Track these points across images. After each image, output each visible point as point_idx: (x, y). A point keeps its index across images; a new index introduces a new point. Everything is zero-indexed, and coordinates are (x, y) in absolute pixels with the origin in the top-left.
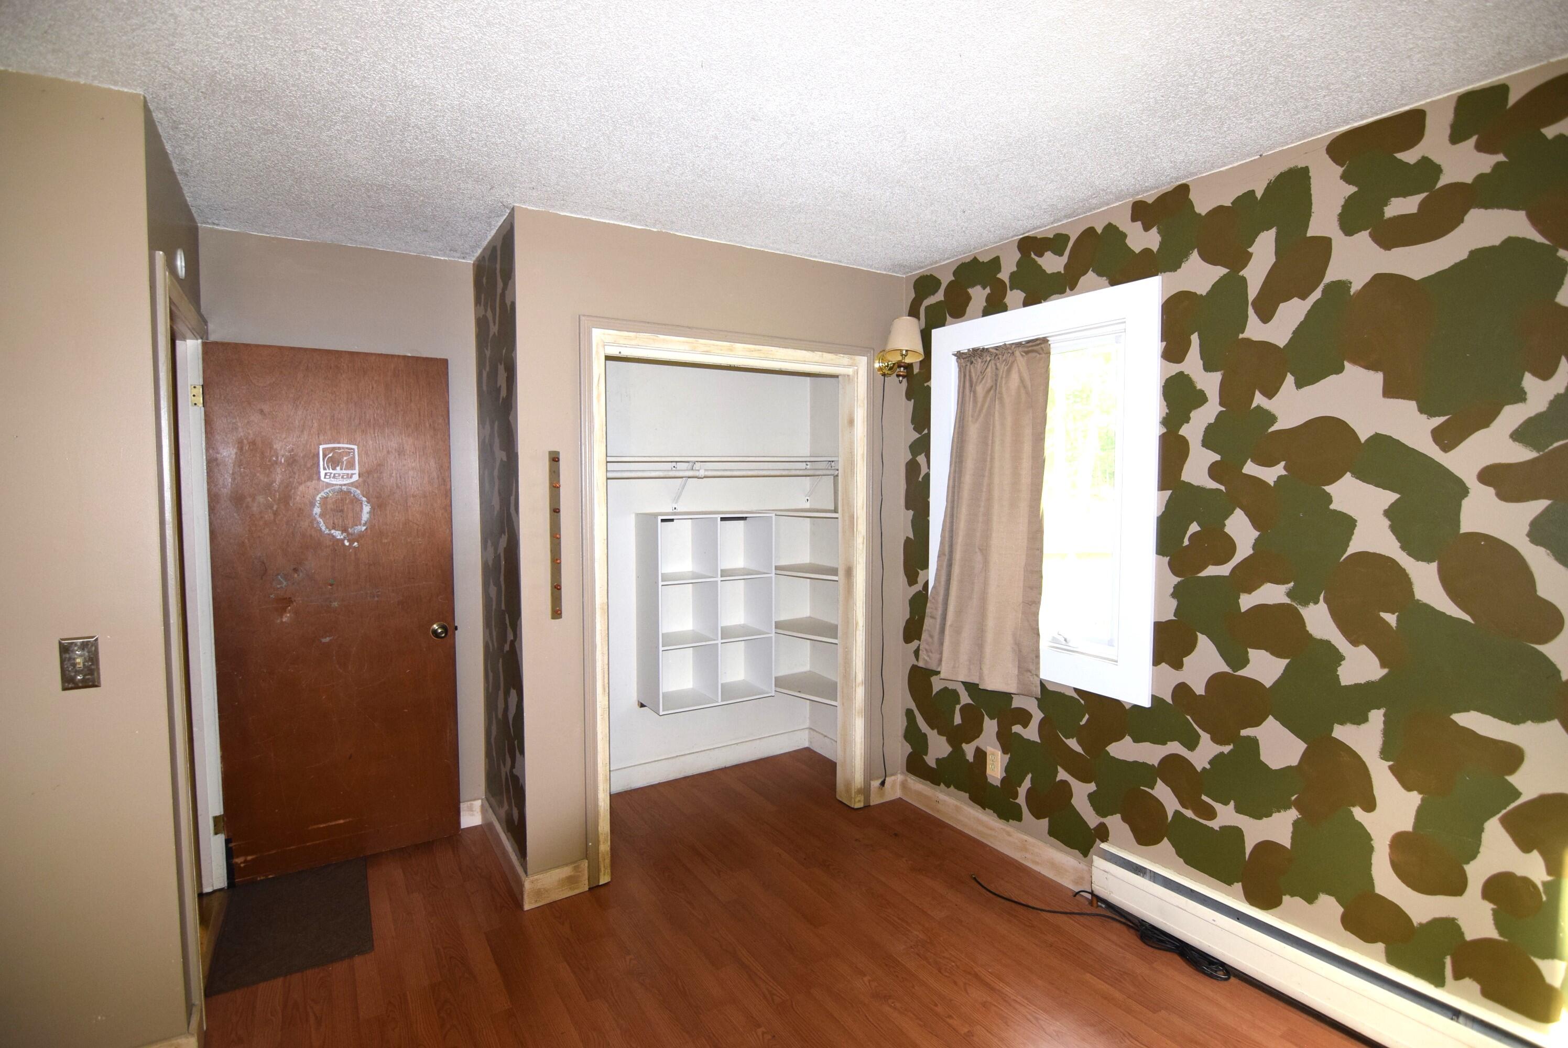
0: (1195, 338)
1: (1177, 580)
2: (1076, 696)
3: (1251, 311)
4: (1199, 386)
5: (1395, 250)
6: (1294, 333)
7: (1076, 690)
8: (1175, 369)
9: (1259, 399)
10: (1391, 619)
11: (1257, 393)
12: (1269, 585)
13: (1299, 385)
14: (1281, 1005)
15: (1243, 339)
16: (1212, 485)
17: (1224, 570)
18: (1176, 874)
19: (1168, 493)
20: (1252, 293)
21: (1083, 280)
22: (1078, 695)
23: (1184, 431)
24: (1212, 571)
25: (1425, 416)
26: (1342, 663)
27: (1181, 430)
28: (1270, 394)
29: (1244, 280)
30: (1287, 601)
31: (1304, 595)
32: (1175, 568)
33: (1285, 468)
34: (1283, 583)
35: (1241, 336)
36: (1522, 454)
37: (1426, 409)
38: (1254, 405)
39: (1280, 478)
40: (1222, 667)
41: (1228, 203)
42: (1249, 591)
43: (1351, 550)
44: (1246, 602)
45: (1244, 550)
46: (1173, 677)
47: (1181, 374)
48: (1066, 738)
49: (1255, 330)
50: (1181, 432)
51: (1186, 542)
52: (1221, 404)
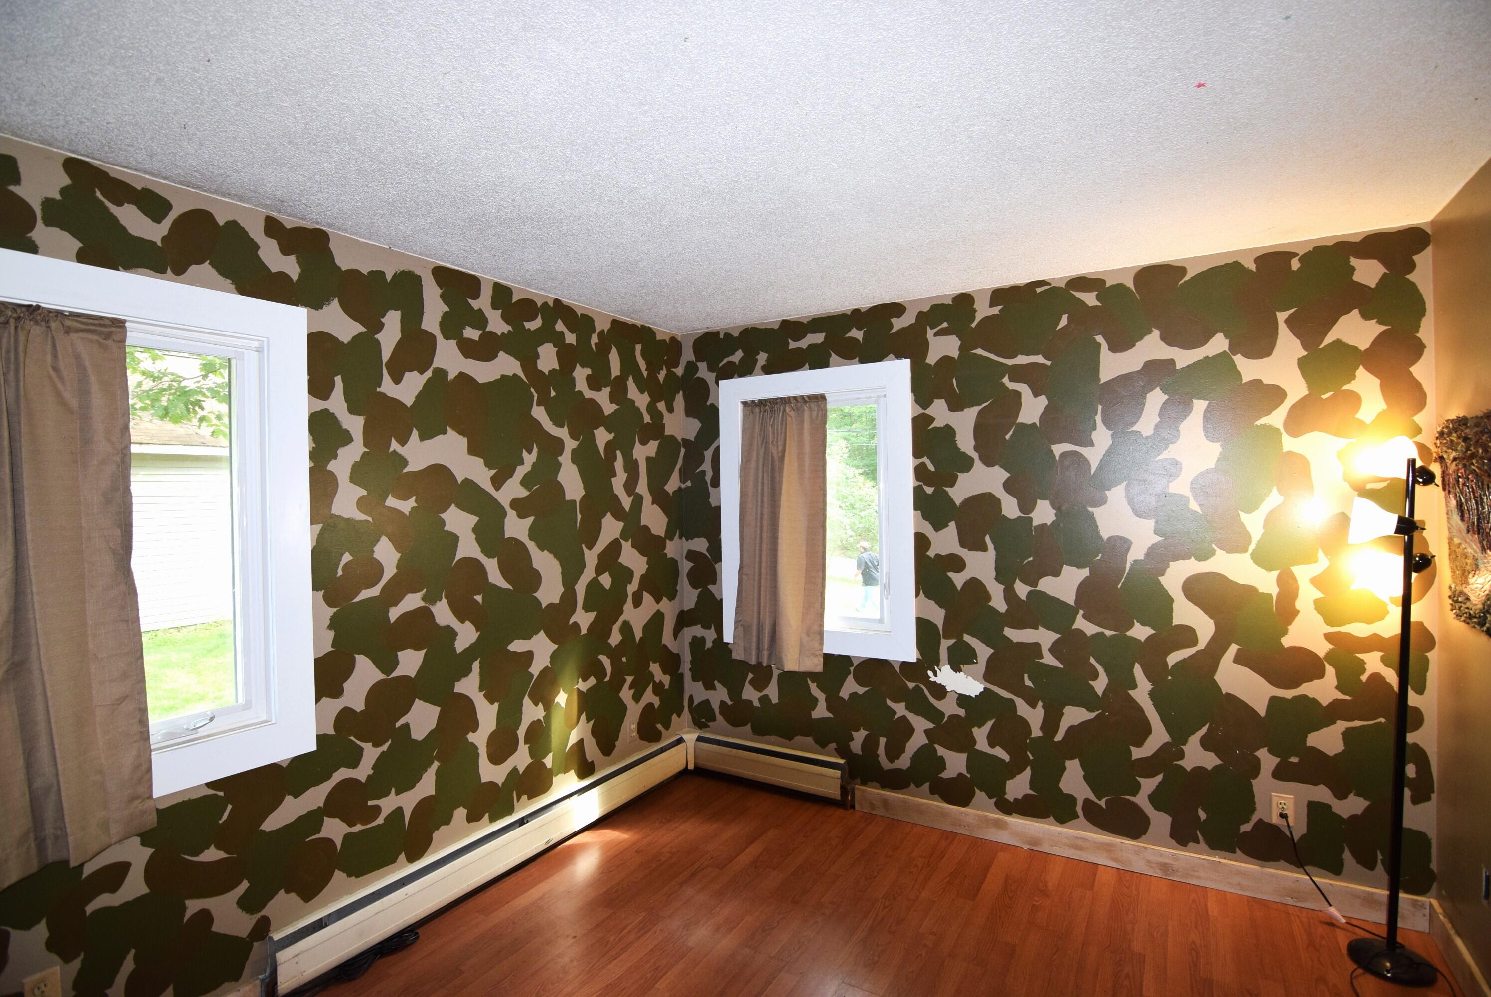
0: (338, 380)
1: (333, 611)
2: (211, 792)
3: (385, 371)
4: (345, 426)
5: (469, 360)
6: (416, 397)
7: (210, 785)
8: (320, 405)
9: (394, 445)
10: (479, 598)
11: (393, 441)
12: (410, 595)
13: (422, 438)
14: (436, 922)
15: (380, 393)
16: (361, 517)
17: (375, 592)
18: (349, 896)
19: (319, 527)
20: (386, 355)
21: (194, 269)
22: (214, 789)
23: (332, 466)
24: (365, 594)
25: (487, 469)
26: (457, 637)
27: (329, 465)
28: (403, 442)
29: (378, 344)
30: (422, 604)
31: (432, 598)
32: (329, 600)
33: (416, 501)
34: (419, 591)
35: (378, 390)
36: (523, 493)
37: (489, 465)
38: (391, 450)
39: (413, 509)
40: (379, 676)
41: (365, 271)
42: (396, 604)
43: (457, 558)
44: (394, 613)
45: (390, 572)
46: (334, 706)
47: (326, 411)
48: (197, 855)
49: (387, 387)
50: (329, 467)
51: (340, 572)
52: (365, 445)
